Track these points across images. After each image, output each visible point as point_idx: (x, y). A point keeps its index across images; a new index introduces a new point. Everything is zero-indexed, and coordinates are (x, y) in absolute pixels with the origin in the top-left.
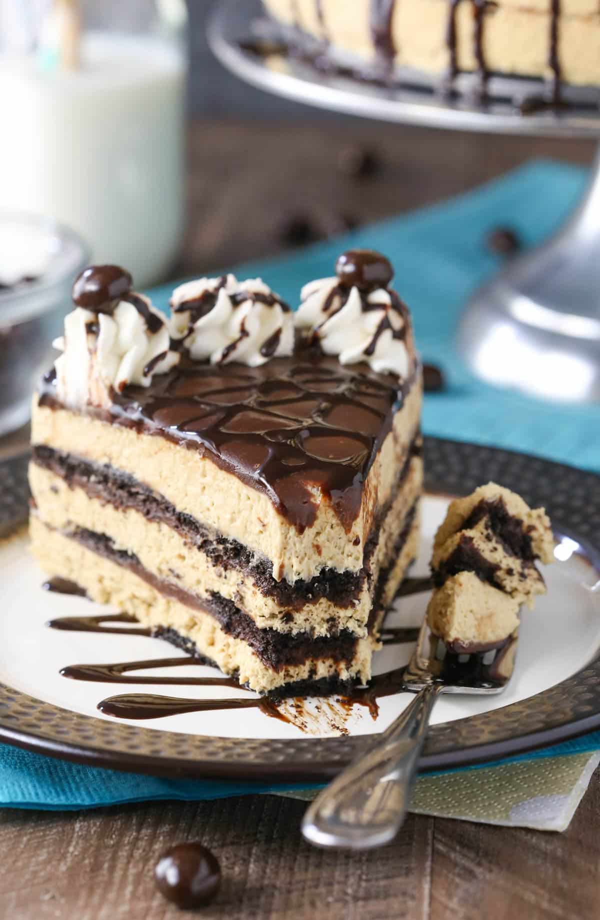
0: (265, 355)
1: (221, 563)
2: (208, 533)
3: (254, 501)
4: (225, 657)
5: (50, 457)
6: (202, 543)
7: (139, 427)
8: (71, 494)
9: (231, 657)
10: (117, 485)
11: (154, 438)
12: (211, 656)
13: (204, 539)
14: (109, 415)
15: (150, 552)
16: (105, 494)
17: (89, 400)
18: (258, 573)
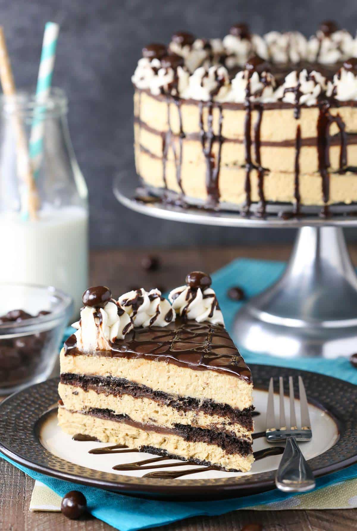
0: (168, 321)
1: (182, 410)
2: (173, 397)
3: (200, 376)
4: (186, 452)
5: (72, 379)
6: (170, 403)
7: (129, 356)
8: (87, 394)
9: (189, 452)
10: (116, 385)
11: (139, 359)
12: (177, 453)
13: (171, 400)
14: (110, 353)
15: (137, 413)
16: (109, 390)
17: (98, 348)
18: (204, 408)
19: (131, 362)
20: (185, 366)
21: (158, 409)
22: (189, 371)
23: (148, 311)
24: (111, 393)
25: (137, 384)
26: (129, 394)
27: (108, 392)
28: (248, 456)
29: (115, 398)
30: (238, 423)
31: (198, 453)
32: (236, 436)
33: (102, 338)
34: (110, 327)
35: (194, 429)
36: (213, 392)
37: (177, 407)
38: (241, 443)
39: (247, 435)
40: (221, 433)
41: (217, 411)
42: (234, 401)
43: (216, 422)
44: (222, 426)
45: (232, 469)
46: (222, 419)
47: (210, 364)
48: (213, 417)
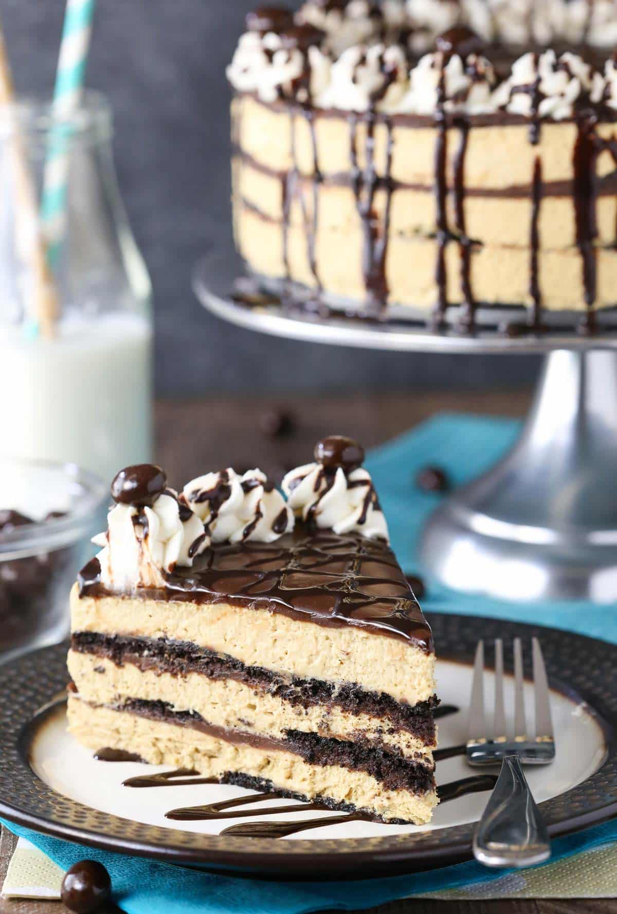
0: (277, 532)
1: (300, 703)
2: (283, 679)
3: (335, 639)
4: (309, 784)
5: (92, 642)
6: (276, 690)
7: (199, 599)
8: (120, 671)
9: (314, 784)
10: (175, 654)
11: (218, 605)
12: (291, 787)
13: (279, 685)
14: (164, 593)
15: (214, 708)
16: (161, 665)
17: (140, 583)
18: (342, 700)
19: (203, 609)
20: (304, 618)
21: (256, 701)
22: (312, 629)
23: (239, 512)
24: (166, 671)
25: (215, 653)
26: (200, 673)
27: (161, 668)
28: (426, 794)
29: (173, 680)
30: (406, 731)
31: (331, 787)
32: (402, 755)
33: (149, 564)
34: (165, 544)
35: (323, 741)
36: (359, 670)
37: (291, 697)
38: (412, 768)
39: (423, 753)
40: (374, 750)
41: (367, 705)
42: (399, 688)
43: (365, 727)
44: (377, 735)
45: (394, 819)
46: (376, 723)
47: (352, 615)
48: (358, 718)
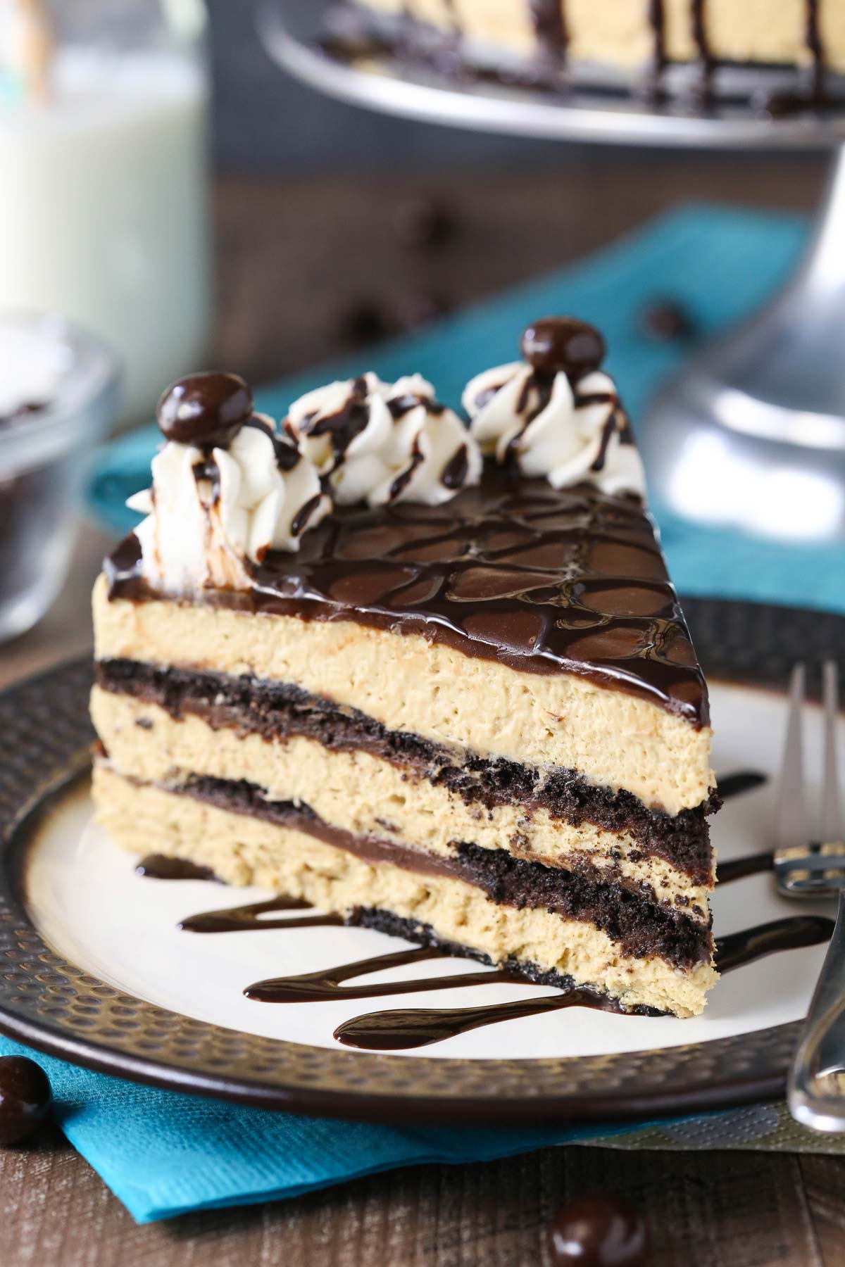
0: (450, 486)
1: (479, 799)
2: (450, 757)
3: (538, 692)
4: (495, 938)
5: (132, 676)
6: (440, 774)
7: (308, 611)
8: (178, 727)
9: (505, 937)
10: (268, 704)
11: (338, 625)
12: (465, 941)
13: (443, 766)
14: (249, 599)
15: (335, 798)
16: (246, 720)
17: (208, 580)
18: (551, 798)
19: (314, 630)
20: (487, 653)
21: (405, 790)
22: (499, 673)
23: (384, 452)
24: (254, 731)
25: (335, 706)
26: (310, 738)
27: (245, 727)
28: (695, 968)
29: (266, 748)
30: (662, 857)
31: (533, 943)
32: (655, 898)
33: (222, 549)
34: (251, 512)
35: (520, 865)
36: (580, 748)
37: (463, 788)
38: (672, 922)
39: (690, 896)
40: (606, 886)
41: (594, 809)
42: (650, 783)
43: (589, 846)
44: (610, 862)
45: (640, 1006)
46: (609, 840)
47: (568, 653)
48: (578, 830)
